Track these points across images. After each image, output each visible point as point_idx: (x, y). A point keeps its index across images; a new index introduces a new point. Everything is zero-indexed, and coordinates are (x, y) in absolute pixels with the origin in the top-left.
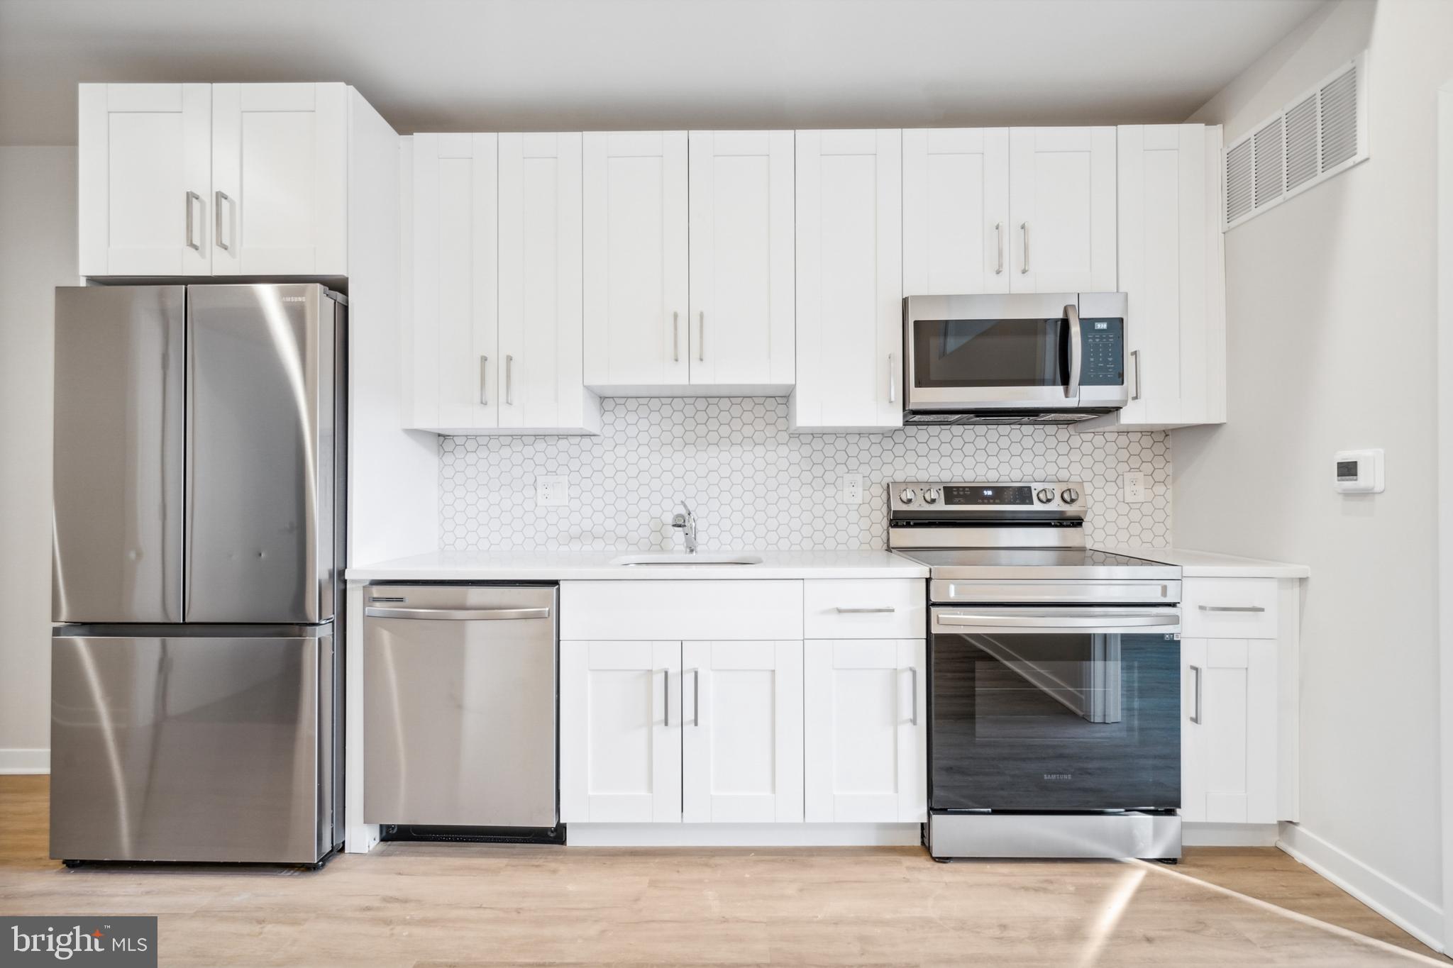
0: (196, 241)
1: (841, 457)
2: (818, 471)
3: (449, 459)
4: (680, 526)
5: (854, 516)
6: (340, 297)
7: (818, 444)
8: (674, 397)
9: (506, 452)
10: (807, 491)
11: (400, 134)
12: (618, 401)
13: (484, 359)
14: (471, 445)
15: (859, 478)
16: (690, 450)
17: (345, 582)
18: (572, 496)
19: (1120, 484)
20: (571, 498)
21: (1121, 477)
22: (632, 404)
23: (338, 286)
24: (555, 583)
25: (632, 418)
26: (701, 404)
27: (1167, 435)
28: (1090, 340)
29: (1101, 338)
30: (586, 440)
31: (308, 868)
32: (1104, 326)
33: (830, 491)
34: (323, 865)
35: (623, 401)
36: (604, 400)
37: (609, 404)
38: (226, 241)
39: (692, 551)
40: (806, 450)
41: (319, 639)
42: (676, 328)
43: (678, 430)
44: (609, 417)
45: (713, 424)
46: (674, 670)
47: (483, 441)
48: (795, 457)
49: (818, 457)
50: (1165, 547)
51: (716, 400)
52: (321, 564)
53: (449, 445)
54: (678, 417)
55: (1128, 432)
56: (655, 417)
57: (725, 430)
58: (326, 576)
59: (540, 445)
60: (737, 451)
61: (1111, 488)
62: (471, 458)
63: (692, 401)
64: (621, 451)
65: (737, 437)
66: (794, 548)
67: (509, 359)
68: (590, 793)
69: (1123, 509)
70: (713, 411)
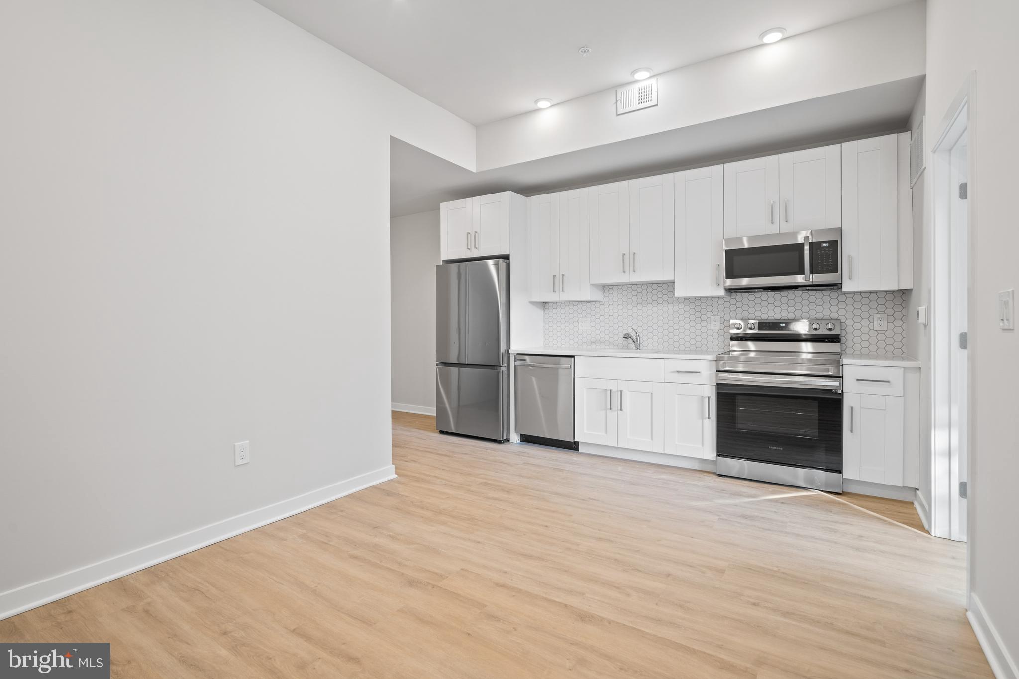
0: (469, 247)
1: (709, 308)
2: (698, 315)
3: (547, 311)
4: (626, 338)
5: (716, 335)
6: (507, 261)
7: (698, 303)
8: (633, 285)
9: (567, 309)
10: (693, 324)
11: (527, 197)
12: (610, 287)
13: (555, 276)
14: (555, 306)
15: (718, 318)
16: (640, 307)
17: (509, 354)
18: (592, 325)
19: (871, 321)
20: (591, 327)
21: (871, 317)
22: (615, 288)
23: (506, 257)
24: (573, 356)
25: (615, 294)
26: (645, 287)
27: (903, 293)
28: (819, 252)
29: (825, 251)
30: (597, 303)
31: (499, 442)
32: (827, 245)
33: (704, 324)
34: (503, 442)
35: (612, 287)
36: (604, 287)
37: (606, 288)
38: (477, 246)
39: (638, 349)
40: (692, 306)
41: (502, 371)
42: (624, 260)
43: (635, 298)
44: (606, 294)
45: (650, 295)
46: (614, 390)
47: (559, 304)
48: (687, 309)
49: (698, 309)
50: (902, 354)
51: (651, 285)
52: (502, 348)
53: (547, 306)
54: (634, 293)
55: (877, 293)
56: (625, 293)
57: (655, 298)
58: (504, 352)
59: (580, 306)
60: (660, 306)
61: (865, 323)
62: (555, 311)
63: (640, 286)
64: (611, 307)
65: (660, 301)
66: (686, 349)
67: (563, 275)
68: (585, 431)
69: (873, 334)
70: (650, 289)
